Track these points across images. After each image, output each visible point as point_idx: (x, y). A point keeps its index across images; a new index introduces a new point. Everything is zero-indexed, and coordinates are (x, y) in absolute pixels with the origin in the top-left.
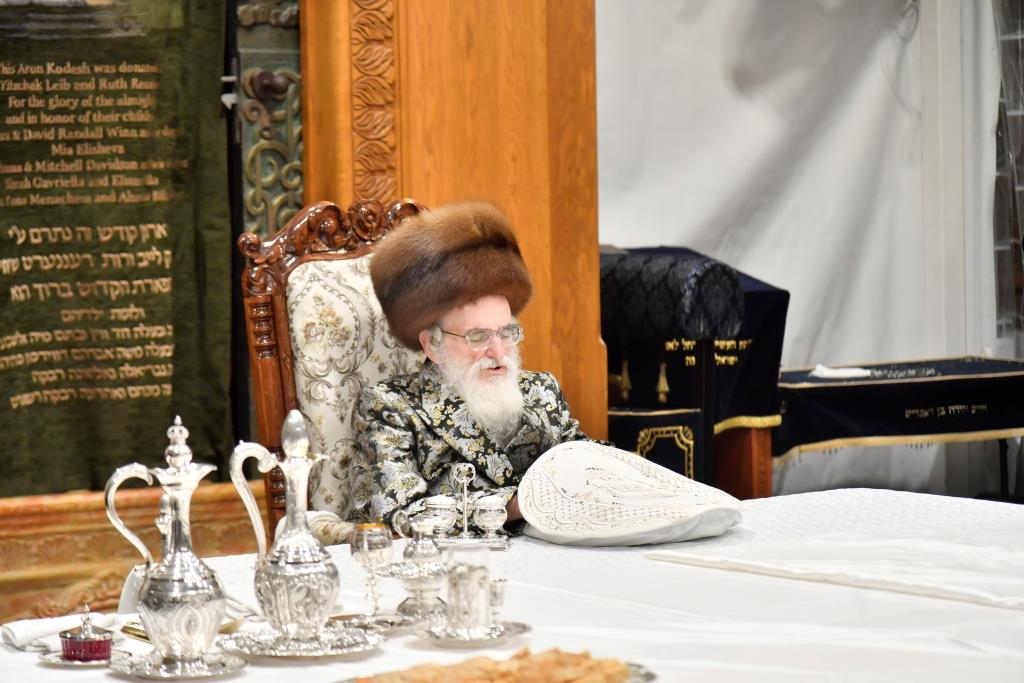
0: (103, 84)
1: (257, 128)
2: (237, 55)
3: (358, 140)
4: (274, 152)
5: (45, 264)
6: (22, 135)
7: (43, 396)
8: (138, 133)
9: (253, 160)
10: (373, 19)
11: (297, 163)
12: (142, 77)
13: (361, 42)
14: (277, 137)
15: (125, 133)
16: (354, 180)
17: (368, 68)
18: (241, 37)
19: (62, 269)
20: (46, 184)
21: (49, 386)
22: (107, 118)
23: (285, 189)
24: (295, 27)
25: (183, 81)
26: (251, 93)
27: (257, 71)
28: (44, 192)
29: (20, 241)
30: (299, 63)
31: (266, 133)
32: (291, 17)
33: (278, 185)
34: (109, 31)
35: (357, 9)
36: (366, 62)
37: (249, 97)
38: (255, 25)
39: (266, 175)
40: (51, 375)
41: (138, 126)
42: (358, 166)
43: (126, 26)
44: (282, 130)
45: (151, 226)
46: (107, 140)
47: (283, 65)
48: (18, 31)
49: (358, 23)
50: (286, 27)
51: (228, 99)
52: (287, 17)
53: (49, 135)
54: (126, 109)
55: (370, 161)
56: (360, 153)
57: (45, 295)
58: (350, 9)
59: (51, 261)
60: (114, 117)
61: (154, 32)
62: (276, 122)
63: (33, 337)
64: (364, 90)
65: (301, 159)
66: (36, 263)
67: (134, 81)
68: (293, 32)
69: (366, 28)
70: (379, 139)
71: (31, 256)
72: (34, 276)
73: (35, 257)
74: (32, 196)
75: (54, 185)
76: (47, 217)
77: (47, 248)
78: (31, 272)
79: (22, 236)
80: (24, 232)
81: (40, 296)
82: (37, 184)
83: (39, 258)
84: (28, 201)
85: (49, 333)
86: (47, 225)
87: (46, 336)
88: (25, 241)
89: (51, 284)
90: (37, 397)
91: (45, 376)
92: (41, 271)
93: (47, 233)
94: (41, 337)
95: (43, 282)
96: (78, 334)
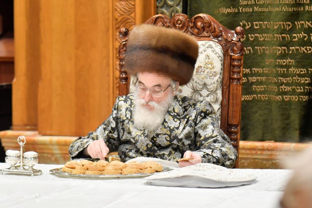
5: (261, 38)
7: (258, 97)
19: (267, 40)
20: (262, 2)
21: (261, 92)
28: (261, 6)
29: (247, 27)
40: (262, 88)
45: (303, 22)
57: (260, 51)
59: (263, 36)
63: (254, 71)
66: (257, 37)
71: (254, 34)
72: (255, 43)
73: (256, 35)
74: (255, 7)
75: (265, 2)
76: (262, 17)
77: (261, 31)
78: (253, 41)
79: (248, 25)
80: (249, 23)
81: (258, 52)
82: (258, 2)
83: (258, 35)
84: (253, 10)
85: (261, 69)
86: (262, 21)
87: (261, 71)
88: (250, 28)
89: (263, 47)
90: (255, 97)
91: (259, 88)
92: (259, 41)
93: (262, 24)
94: (258, 70)
95: (259, 46)
96: (269, 70)
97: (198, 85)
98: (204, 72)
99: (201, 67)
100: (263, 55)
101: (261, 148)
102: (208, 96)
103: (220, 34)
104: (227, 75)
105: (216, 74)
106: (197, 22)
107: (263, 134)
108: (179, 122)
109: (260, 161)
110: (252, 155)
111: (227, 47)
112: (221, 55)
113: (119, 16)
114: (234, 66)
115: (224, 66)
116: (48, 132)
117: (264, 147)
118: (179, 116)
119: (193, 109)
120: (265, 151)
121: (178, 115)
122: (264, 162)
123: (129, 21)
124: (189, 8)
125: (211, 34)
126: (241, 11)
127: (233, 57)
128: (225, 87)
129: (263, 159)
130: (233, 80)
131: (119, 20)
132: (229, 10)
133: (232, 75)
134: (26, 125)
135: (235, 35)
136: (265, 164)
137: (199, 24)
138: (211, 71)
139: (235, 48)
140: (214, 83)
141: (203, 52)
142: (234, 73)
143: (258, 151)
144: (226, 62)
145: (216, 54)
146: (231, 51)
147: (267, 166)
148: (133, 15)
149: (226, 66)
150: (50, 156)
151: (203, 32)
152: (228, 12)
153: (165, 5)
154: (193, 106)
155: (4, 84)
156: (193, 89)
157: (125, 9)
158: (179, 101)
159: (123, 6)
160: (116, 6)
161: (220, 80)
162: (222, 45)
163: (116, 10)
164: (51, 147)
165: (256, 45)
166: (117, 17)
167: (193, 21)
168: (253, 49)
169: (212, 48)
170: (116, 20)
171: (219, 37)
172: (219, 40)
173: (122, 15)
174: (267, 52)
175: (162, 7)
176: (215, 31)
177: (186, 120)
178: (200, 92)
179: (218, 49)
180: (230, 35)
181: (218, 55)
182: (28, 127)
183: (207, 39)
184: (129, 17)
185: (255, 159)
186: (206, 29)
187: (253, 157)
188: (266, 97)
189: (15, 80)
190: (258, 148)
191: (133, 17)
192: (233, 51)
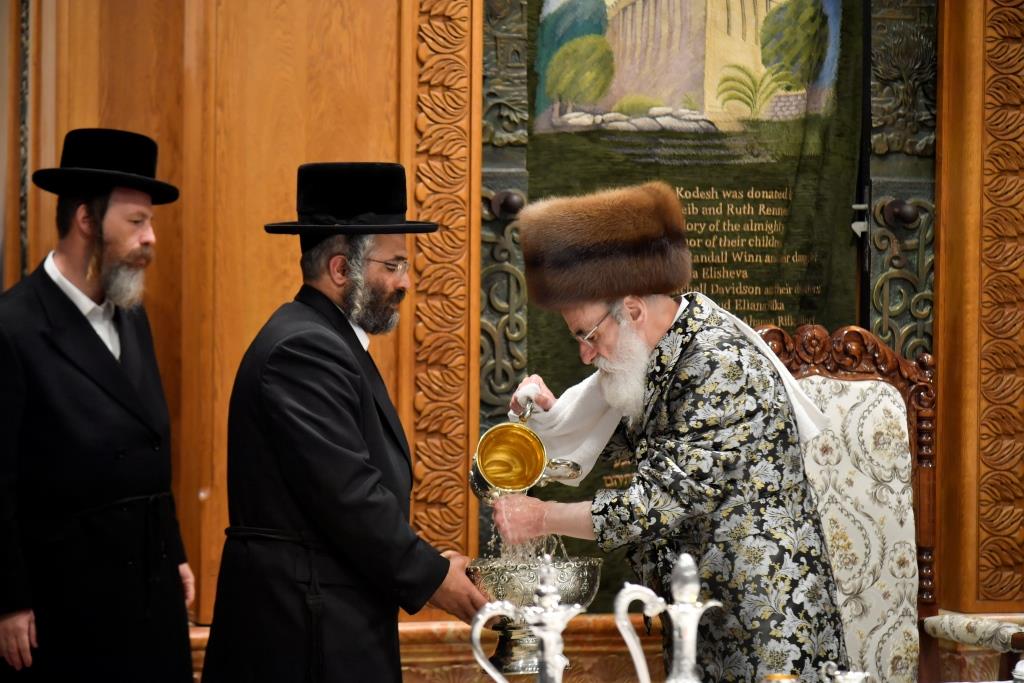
0: (730, 209)
1: (886, 257)
2: (869, 183)
3: (987, 271)
4: (903, 281)
8: (763, 258)
9: (881, 288)
10: (1008, 150)
11: (927, 292)
12: (769, 203)
13: (994, 173)
14: (908, 265)
15: (750, 258)
16: (980, 311)
17: (1002, 198)
18: (874, 164)
22: (732, 243)
23: (915, 319)
24: (931, 155)
25: (818, 207)
26: (881, 222)
27: (888, 199)
30: (934, 191)
31: (896, 262)
32: (927, 146)
33: (906, 314)
34: (739, 157)
35: (991, 139)
36: (999, 193)
37: (879, 225)
38: (889, 153)
39: (895, 304)
41: (764, 252)
42: (986, 298)
43: (756, 152)
44: (914, 259)
46: (731, 265)
47: (917, 194)
48: (648, 156)
49: (990, 154)
50: (921, 156)
51: (859, 227)
52: (922, 147)
54: (752, 234)
55: (999, 293)
56: (987, 284)
58: (983, 139)
60: (740, 242)
61: (785, 158)
62: (905, 251)
64: (996, 221)
65: (932, 290)
67: (762, 207)
68: (930, 161)
69: (1000, 159)
70: (1010, 271)
97: (882, 469)
99: (882, 433)
102: (903, 492)
114: (921, 432)
127: (921, 414)
131: (426, 344)
133: (920, 451)
138: (901, 441)
142: (922, 444)
151: (860, 362)
157: (441, 318)
159: (436, 312)
162: (900, 390)
163: (419, 319)
169: (890, 395)
170: (419, 342)
173: (435, 332)
176: (884, 362)
186: (864, 357)
191: (463, 335)
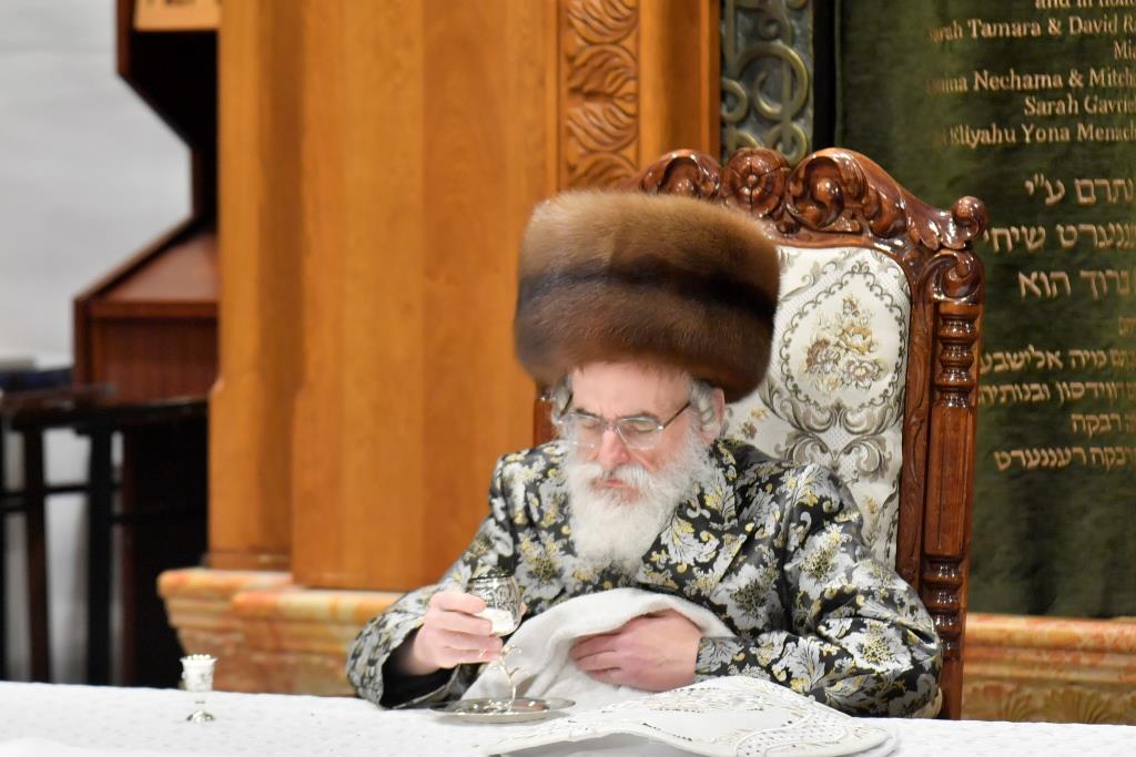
5: (1101, 239)
6: (1065, 27)
7: (1088, 455)
19: (1122, 248)
20: (1105, 107)
21: (1100, 439)
28: (1102, 121)
29: (1052, 199)
40: (1103, 423)
53: (1110, 26)
57: (1100, 288)
59: (1109, 233)
63: (1078, 359)
66: (1087, 236)
71: (1075, 225)
72: (1081, 257)
73: (1083, 227)
74: (1081, 127)
75: (1116, 108)
76: (1106, 163)
77: (1103, 213)
78: (1073, 251)
79: (1056, 191)
80: (1060, 184)
81: (1092, 292)
82: (1090, 106)
83: (1092, 228)
84: (1074, 134)
85: (1102, 353)
86: (1105, 175)
87: (1100, 359)
88: (1063, 200)
89: (1110, 273)
90: (1078, 455)
91: (1093, 423)
92: (1094, 251)
93: (1104, 187)
94: (1091, 358)
95: (1097, 269)
96: (1130, 358)
97: (813, 409)
98: (836, 362)
99: (826, 343)
100: (1109, 302)
101: (1091, 643)
102: (848, 450)
103: (899, 223)
104: (921, 373)
105: (880, 370)
106: (818, 178)
107: (1108, 591)
108: (715, 542)
109: (1089, 693)
110: (1061, 670)
111: (922, 270)
112: (901, 299)
113: (582, 156)
114: (948, 342)
115: (911, 343)
116: (329, 576)
117: (1103, 642)
118: (720, 520)
119: (769, 498)
120: (1108, 656)
121: (717, 516)
122: (1106, 697)
123: (619, 172)
124: (838, 127)
125: (865, 224)
126: (1028, 140)
127: (943, 309)
128: (914, 419)
129: (1102, 686)
130: (942, 392)
131: (581, 170)
132: (985, 137)
133: (941, 376)
134: (257, 550)
135: (952, 228)
136: (1109, 703)
137: (824, 186)
138: (861, 358)
139: (953, 277)
140: (871, 403)
141: (835, 288)
142: (947, 366)
143: (1082, 654)
144: (919, 326)
145: (881, 296)
146: (937, 285)
147: (1116, 709)
148: (630, 152)
149: (917, 339)
150: (331, 663)
151: (839, 214)
152: (980, 141)
153: (753, 118)
154: (769, 487)
155: (184, 399)
156: (797, 424)
157: (602, 130)
158: (727, 468)
159: (595, 121)
160: (571, 119)
161: (897, 392)
162: (904, 265)
163: (570, 133)
164: (334, 630)
165: (1085, 265)
166: (573, 160)
167: (802, 174)
168: (1073, 276)
169: (867, 273)
170: (572, 169)
171: (895, 233)
172: (895, 247)
173: (592, 152)
174: (1124, 291)
175: (740, 123)
176: (879, 213)
177: (743, 538)
178: (821, 436)
179: (891, 278)
180: (933, 226)
181: (887, 300)
182: (265, 558)
183: (853, 240)
184: (616, 159)
185: (1073, 683)
186: (847, 205)
187: (1062, 675)
188: (1119, 456)
189: (219, 387)
190: (1079, 646)
191: (632, 159)
192: (946, 287)
